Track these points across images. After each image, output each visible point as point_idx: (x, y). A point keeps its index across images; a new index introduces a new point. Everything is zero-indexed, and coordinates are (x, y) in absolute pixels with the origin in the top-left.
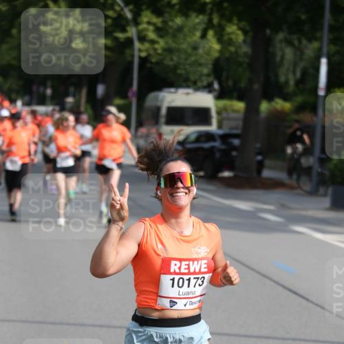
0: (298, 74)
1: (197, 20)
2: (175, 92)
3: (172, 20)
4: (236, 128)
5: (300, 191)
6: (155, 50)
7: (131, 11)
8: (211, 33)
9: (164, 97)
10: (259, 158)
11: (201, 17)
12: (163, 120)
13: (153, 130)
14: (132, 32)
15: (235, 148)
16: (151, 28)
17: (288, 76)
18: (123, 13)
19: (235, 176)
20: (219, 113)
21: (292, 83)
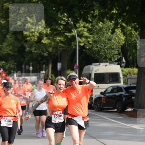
2: (99, 65)
6: (89, 41)
9: (93, 68)
14: (75, 32)
18: (69, 22)
19: (133, 110)
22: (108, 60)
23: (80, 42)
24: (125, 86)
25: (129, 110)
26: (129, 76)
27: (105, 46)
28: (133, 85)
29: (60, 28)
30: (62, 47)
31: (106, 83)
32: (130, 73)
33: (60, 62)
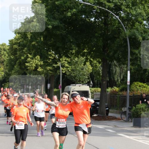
0: (122, 77)
3: (74, 59)
5: (122, 120)
6: (68, 70)
10: (107, 109)
11: (84, 57)
14: (59, 64)
15: (98, 106)
18: (56, 57)
19: (98, 116)
20: (91, 92)
21: (119, 81)
22: (81, 82)
23: (62, 71)
25: (95, 115)
26: (95, 93)
27: (79, 73)
28: (97, 99)
29: (50, 61)
30: (51, 73)
32: (95, 91)
33: (49, 83)
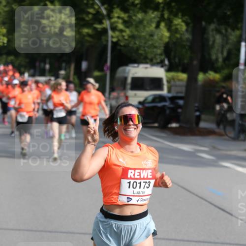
0: (225, 54)
1: (153, 15)
2: (138, 67)
3: (135, 16)
4: (181, 92)
5: (226, 137)
6: (123, 36)
7: (106, 9)
8: (163, 25)
9: (129, 70)
10: (198, 113)
11: (156, 13)
12: (129, 87)
13: (122, 94)
14: (107, 24)
15: (180, 107)
16: (120, 21)
17: (218, 55)
18: (100, 10)
19: (180, 127)
20: (168, 82)
21: (220, 60)
22: (148, 61)
24: (170, 95)
25: (174, 125)
26: (172, 82)
27: (145, 43)
28: (179, 95)
29: (89, 17)
30: (89, 42)
31: (146, 90)
32: (174, 79)
33: (86, 60)
